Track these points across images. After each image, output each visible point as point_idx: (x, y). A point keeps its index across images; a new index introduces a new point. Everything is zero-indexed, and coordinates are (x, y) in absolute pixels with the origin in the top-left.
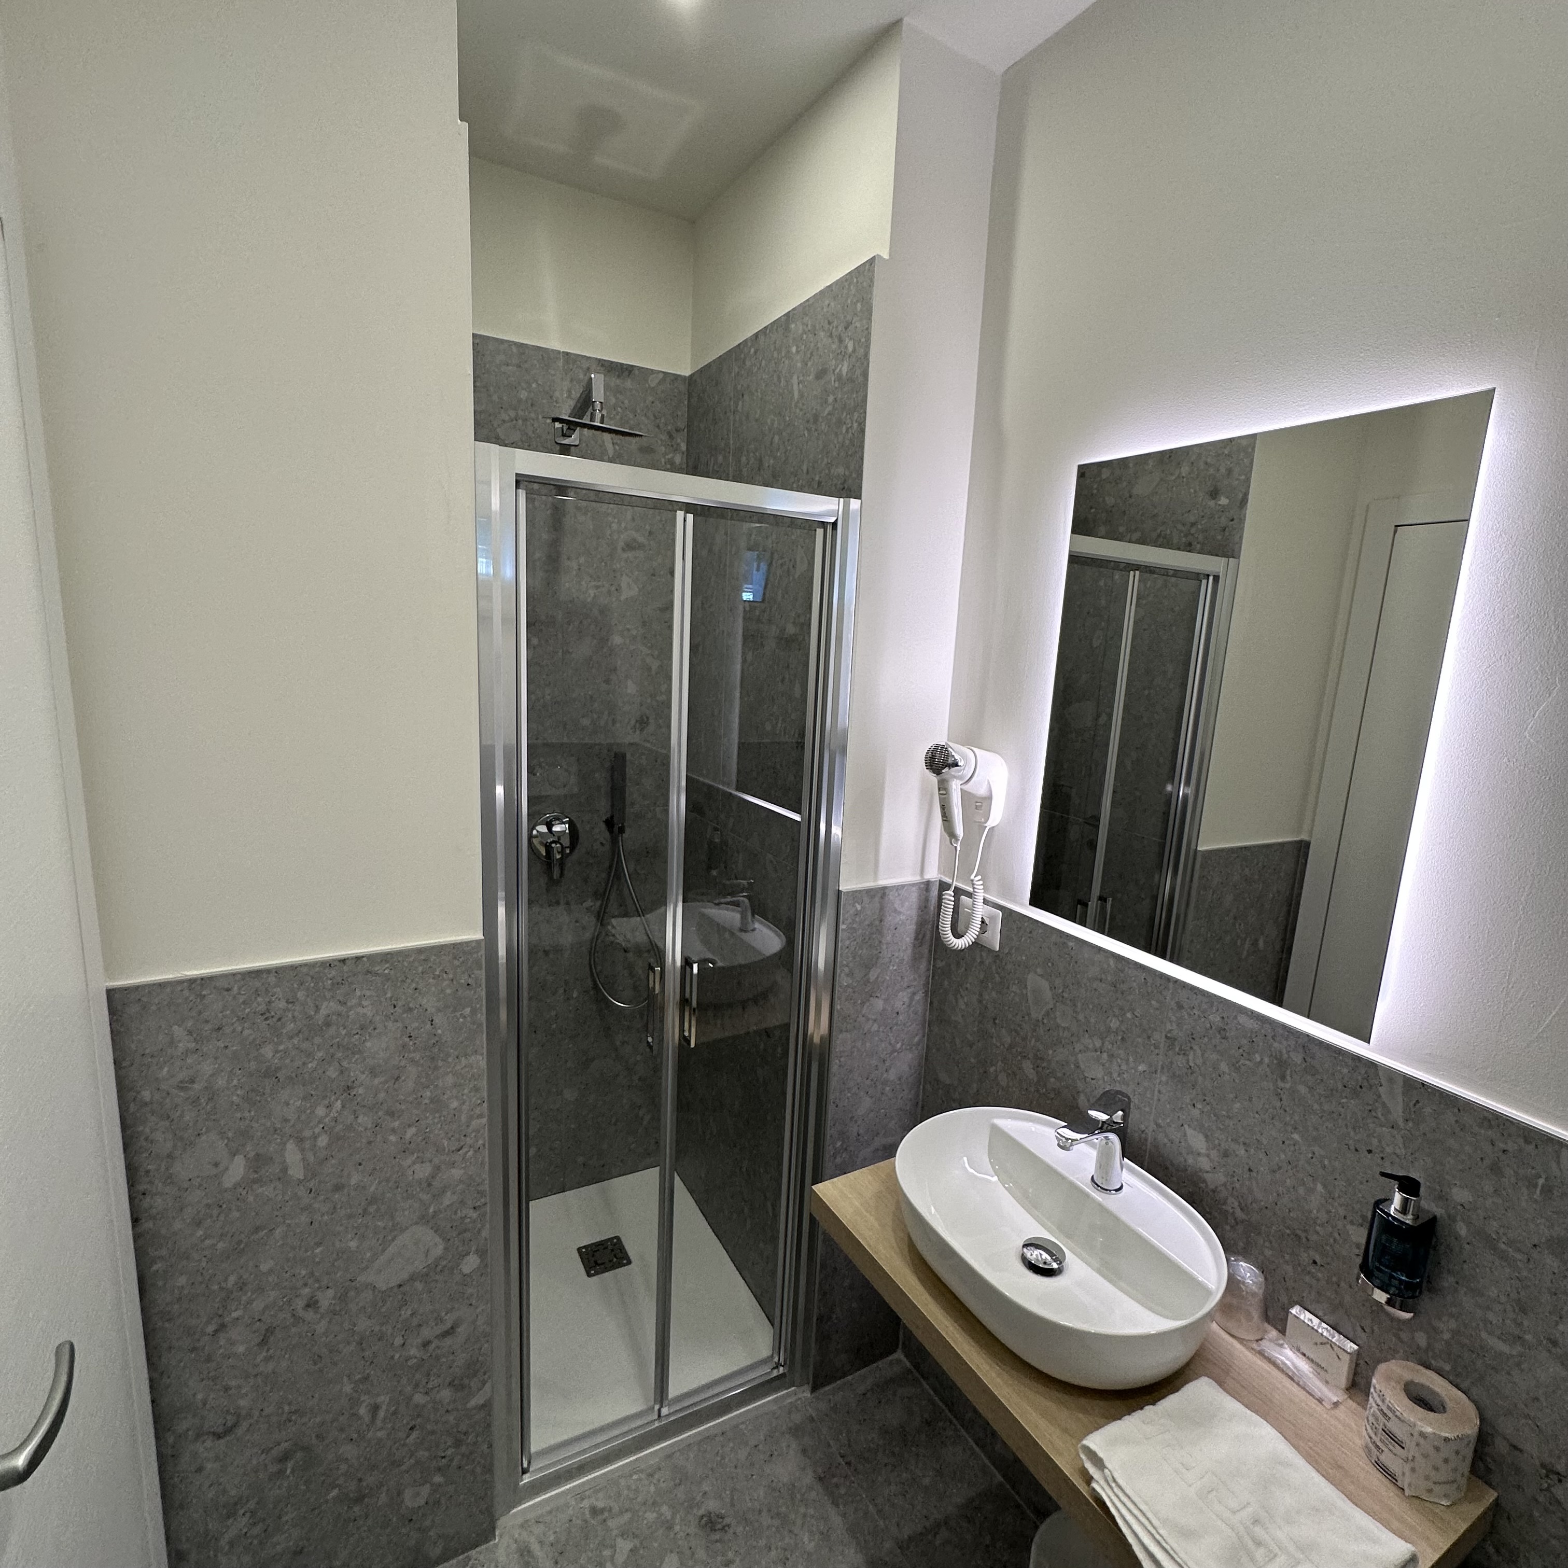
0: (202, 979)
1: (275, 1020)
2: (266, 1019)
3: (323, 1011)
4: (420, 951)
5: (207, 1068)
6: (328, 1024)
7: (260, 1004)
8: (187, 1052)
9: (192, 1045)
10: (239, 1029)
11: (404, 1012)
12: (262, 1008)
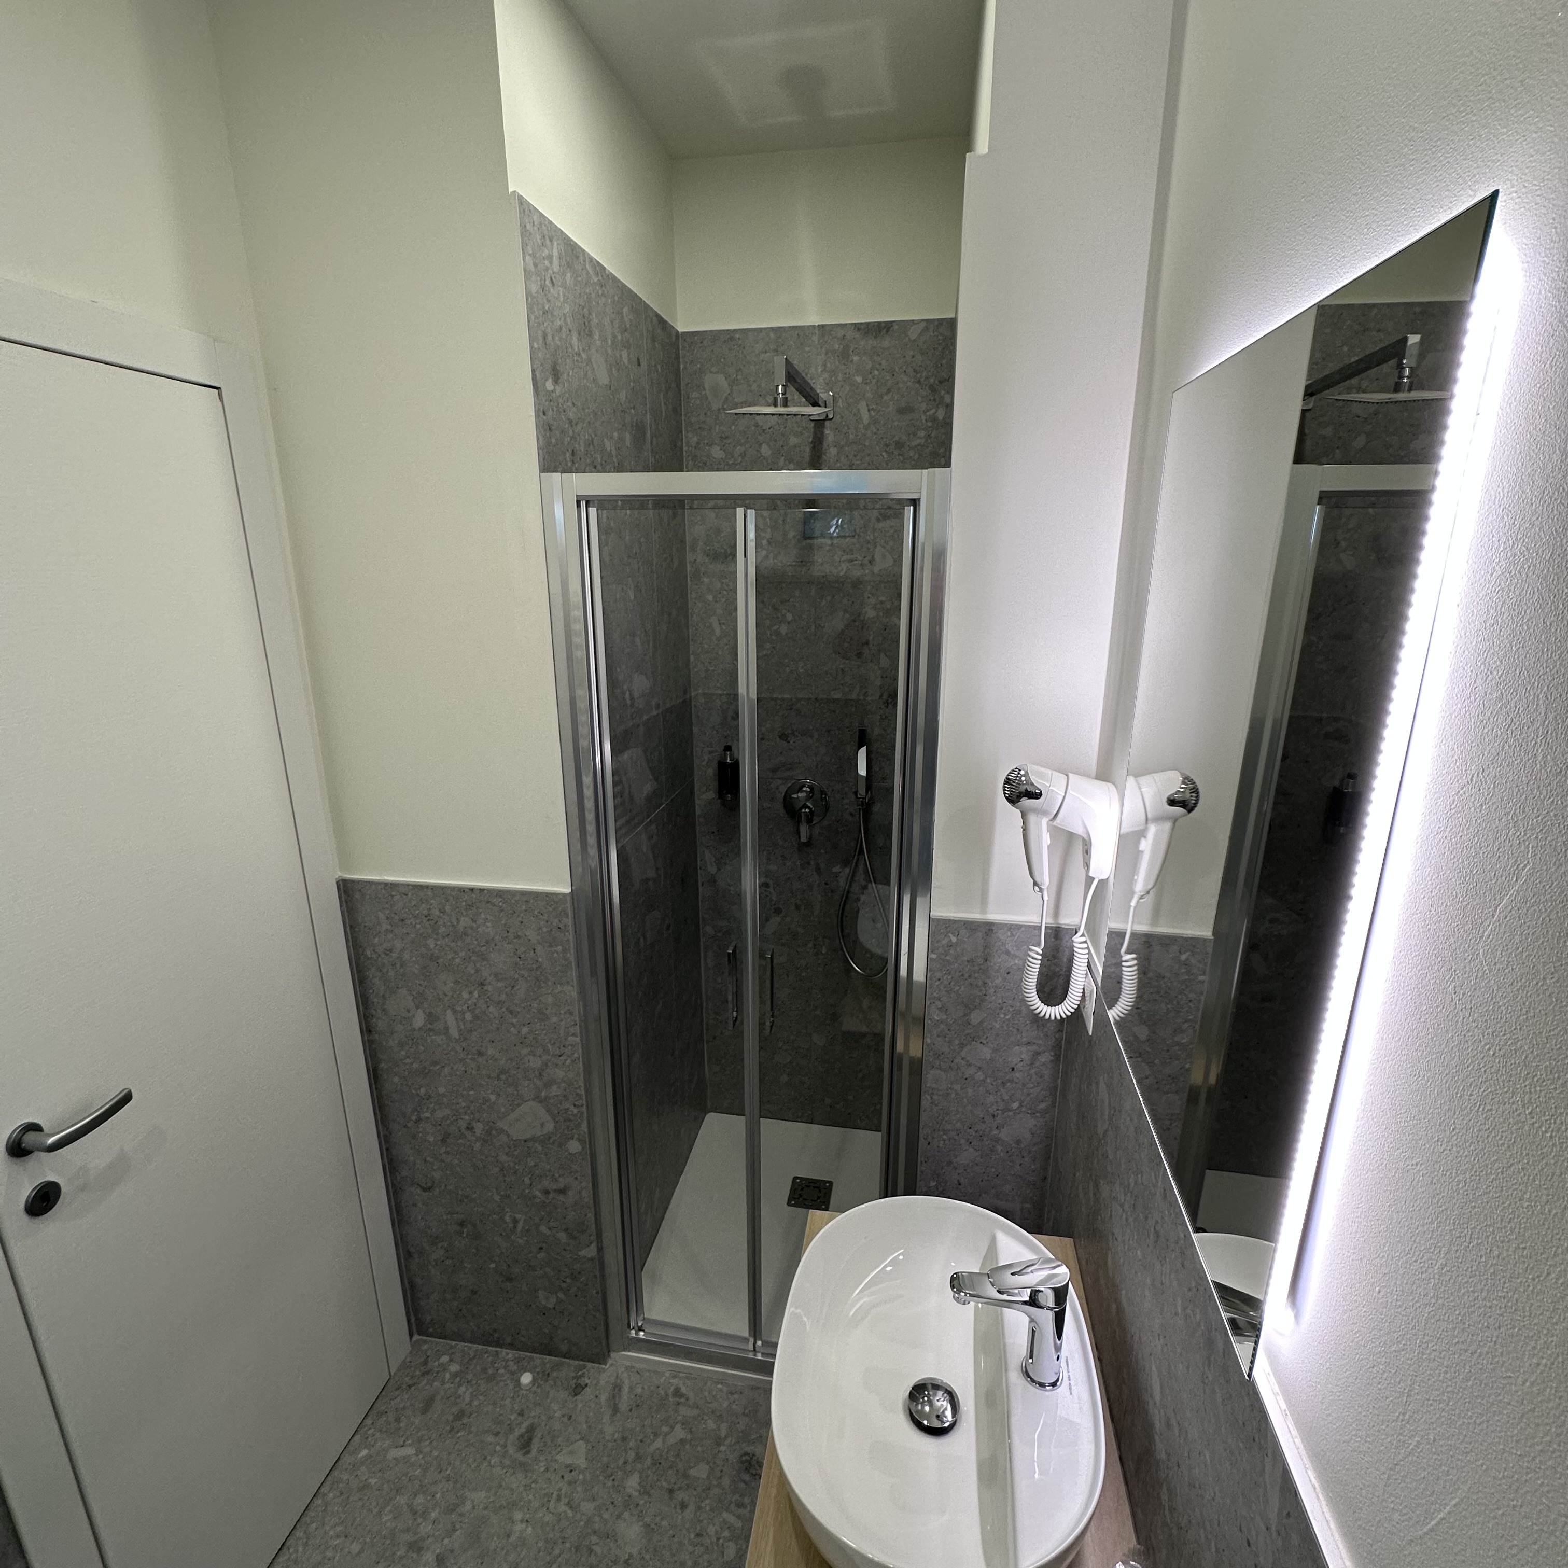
0: (391, 884)
1: (433, 922)
2: (429, 920)
3: (462, 924)
4: (523, 893)
5: (398, 945)
6: (466, 934)
7: (423, 909)
8: (386, 931)
9: (389, 927)
10: (414, 923)
11: (515, 938)
12: (425, 912)
